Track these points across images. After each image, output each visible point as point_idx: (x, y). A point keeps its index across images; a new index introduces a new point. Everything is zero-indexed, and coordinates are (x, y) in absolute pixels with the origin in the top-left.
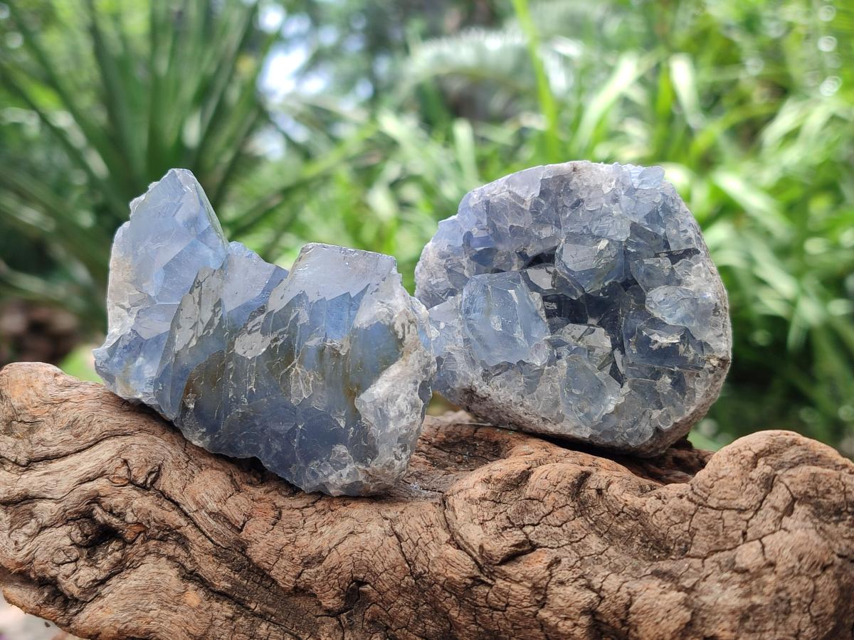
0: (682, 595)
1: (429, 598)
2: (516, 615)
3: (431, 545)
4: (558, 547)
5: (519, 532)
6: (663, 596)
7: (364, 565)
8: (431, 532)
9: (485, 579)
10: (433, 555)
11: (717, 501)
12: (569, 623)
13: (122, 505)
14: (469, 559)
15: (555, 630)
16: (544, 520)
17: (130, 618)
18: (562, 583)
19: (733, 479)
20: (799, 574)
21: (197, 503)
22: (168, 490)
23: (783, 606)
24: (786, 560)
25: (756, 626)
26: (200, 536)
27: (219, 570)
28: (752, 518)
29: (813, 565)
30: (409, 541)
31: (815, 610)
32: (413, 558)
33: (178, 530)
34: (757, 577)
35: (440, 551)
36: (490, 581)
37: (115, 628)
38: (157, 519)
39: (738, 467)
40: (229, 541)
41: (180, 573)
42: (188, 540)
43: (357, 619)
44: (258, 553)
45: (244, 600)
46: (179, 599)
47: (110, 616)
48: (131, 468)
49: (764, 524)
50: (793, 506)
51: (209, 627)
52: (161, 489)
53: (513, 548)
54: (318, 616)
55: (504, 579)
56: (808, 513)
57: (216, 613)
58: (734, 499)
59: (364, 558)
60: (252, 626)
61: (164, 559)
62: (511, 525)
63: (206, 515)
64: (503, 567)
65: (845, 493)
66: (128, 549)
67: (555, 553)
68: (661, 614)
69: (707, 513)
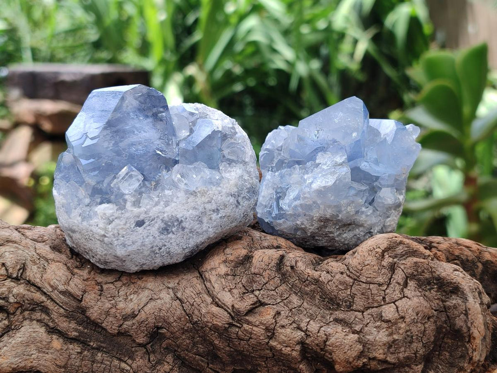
0: (356, 336)
1: (201, 335)
2: (256, 344)
3: (202, 305)
4: (276, 304)
5: (252, 296)
6: (347, 337)
7: (162, 318)
8: (200, 297)
9: (236, 324)
10: (204, 311)
11: (365, 278)
12: (289, 349)
13: (7, 293)
14: (226, 313)
15: (280, 352)
16: (264, 287)
17: (20, 360)
18: (283, 327)
19: (374, 266)
20: (417, 322)
21: (52, 286)
22: (32, 280)
23: (409, 339)
24: (410, 315)
25: (395, 350)
26: (56, 306)
27: (70, 325)
28: (387, 289)
29: (424, 317)
30: (188, 303)
31: (425, 340)
32: (191, 313)
33: (42, 304)
34: (395, 324)
35: (208, 309)
36: (238, 325)
37: (11, 367)
38: (29, 299)
39: (375, 259)
40: (73, 307)
41: (47, 329)
42: (49, 309)
43: (157, 347)
44: (94, 313)
45: (86, 341)
46: (48, 346)
47: (7, 361)
48: (8, 268)
49: (394, 293)
50: (407, 281)
51: (68, 360)
52: (28, 279)
53: (251, 306)
54: (133, 347)
55: (247, 324)
56: (416, 285)
57: (71, 351)
58: (376, 278)
59: (161, 314)
60: (92, 355)
61: (35, 322)
62: (247, 291)
63: (58, 293)
64: (247, 318)
65: (432, 272)
66: (12, 318)
67: (277, 308)
68: (347, 347)
69: (361, 285)
